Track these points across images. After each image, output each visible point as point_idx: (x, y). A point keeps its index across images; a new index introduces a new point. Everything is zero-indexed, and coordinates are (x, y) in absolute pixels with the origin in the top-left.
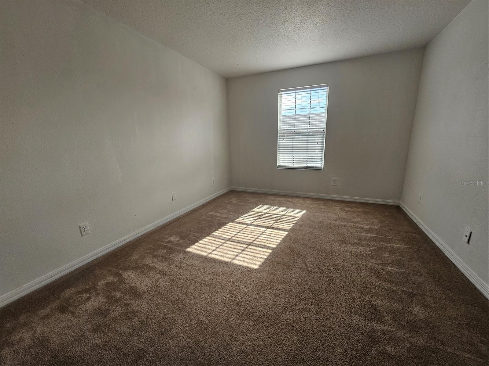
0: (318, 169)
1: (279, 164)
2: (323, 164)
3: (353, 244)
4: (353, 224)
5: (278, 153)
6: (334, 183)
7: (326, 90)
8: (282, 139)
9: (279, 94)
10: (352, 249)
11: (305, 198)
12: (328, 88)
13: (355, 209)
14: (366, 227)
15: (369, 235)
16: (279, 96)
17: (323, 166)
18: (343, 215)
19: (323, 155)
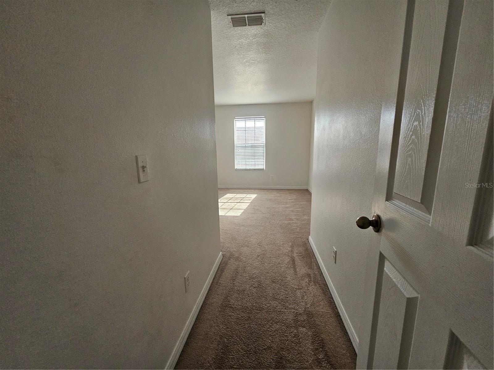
0: (262, 170)
1: (237, 167)
2: (265, 166)
3: (283, 204)
4: (283, 198)
5: (235, 159)
6: (272, 178)
7: (264, 120)
8: (238, 150)
9: (234, 120)
10: (283, 206)
11: (255, 189)
12: (265, 119)
13: (284, 192)
14: (289, 198)
15: (291, 201)
16: (234, 121)
17: (265, 169)
18: (278, 195)
19: (265, 160)
